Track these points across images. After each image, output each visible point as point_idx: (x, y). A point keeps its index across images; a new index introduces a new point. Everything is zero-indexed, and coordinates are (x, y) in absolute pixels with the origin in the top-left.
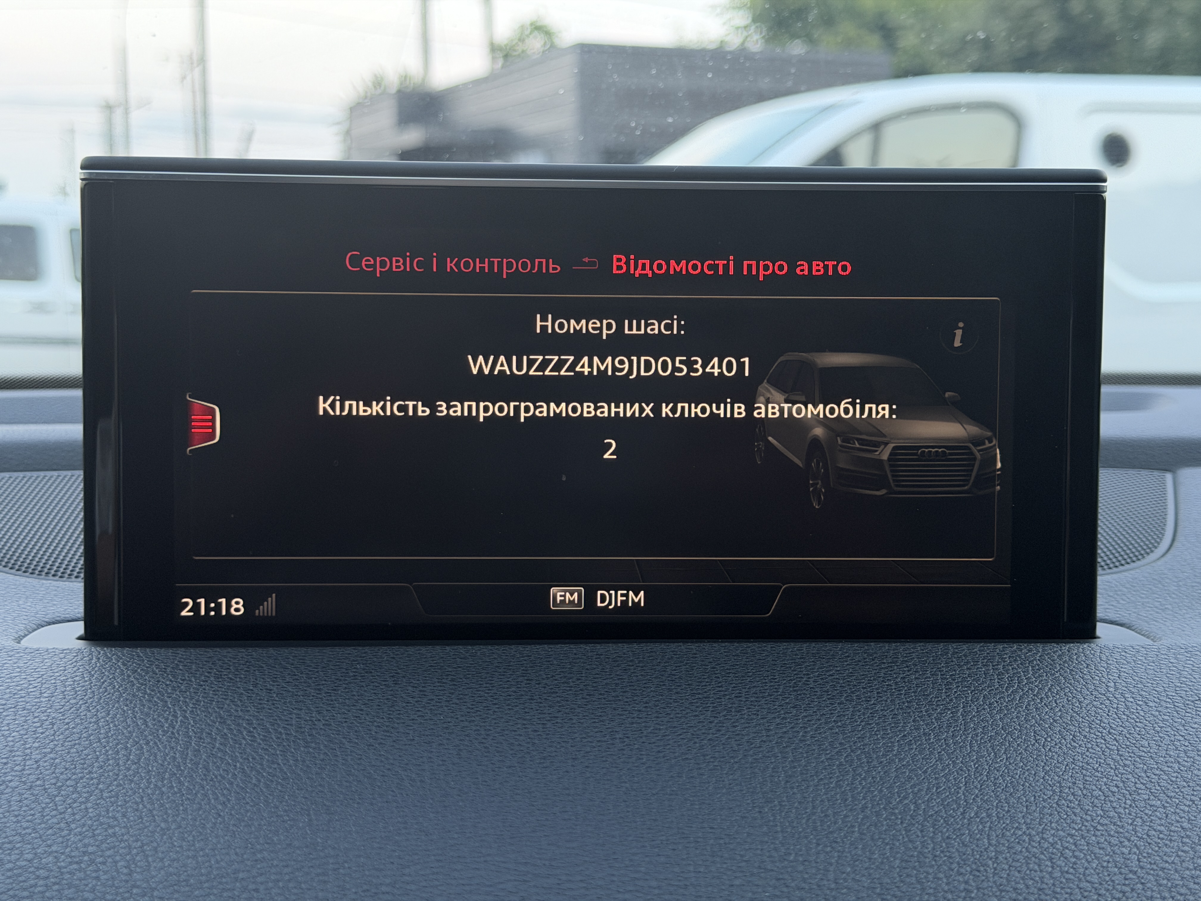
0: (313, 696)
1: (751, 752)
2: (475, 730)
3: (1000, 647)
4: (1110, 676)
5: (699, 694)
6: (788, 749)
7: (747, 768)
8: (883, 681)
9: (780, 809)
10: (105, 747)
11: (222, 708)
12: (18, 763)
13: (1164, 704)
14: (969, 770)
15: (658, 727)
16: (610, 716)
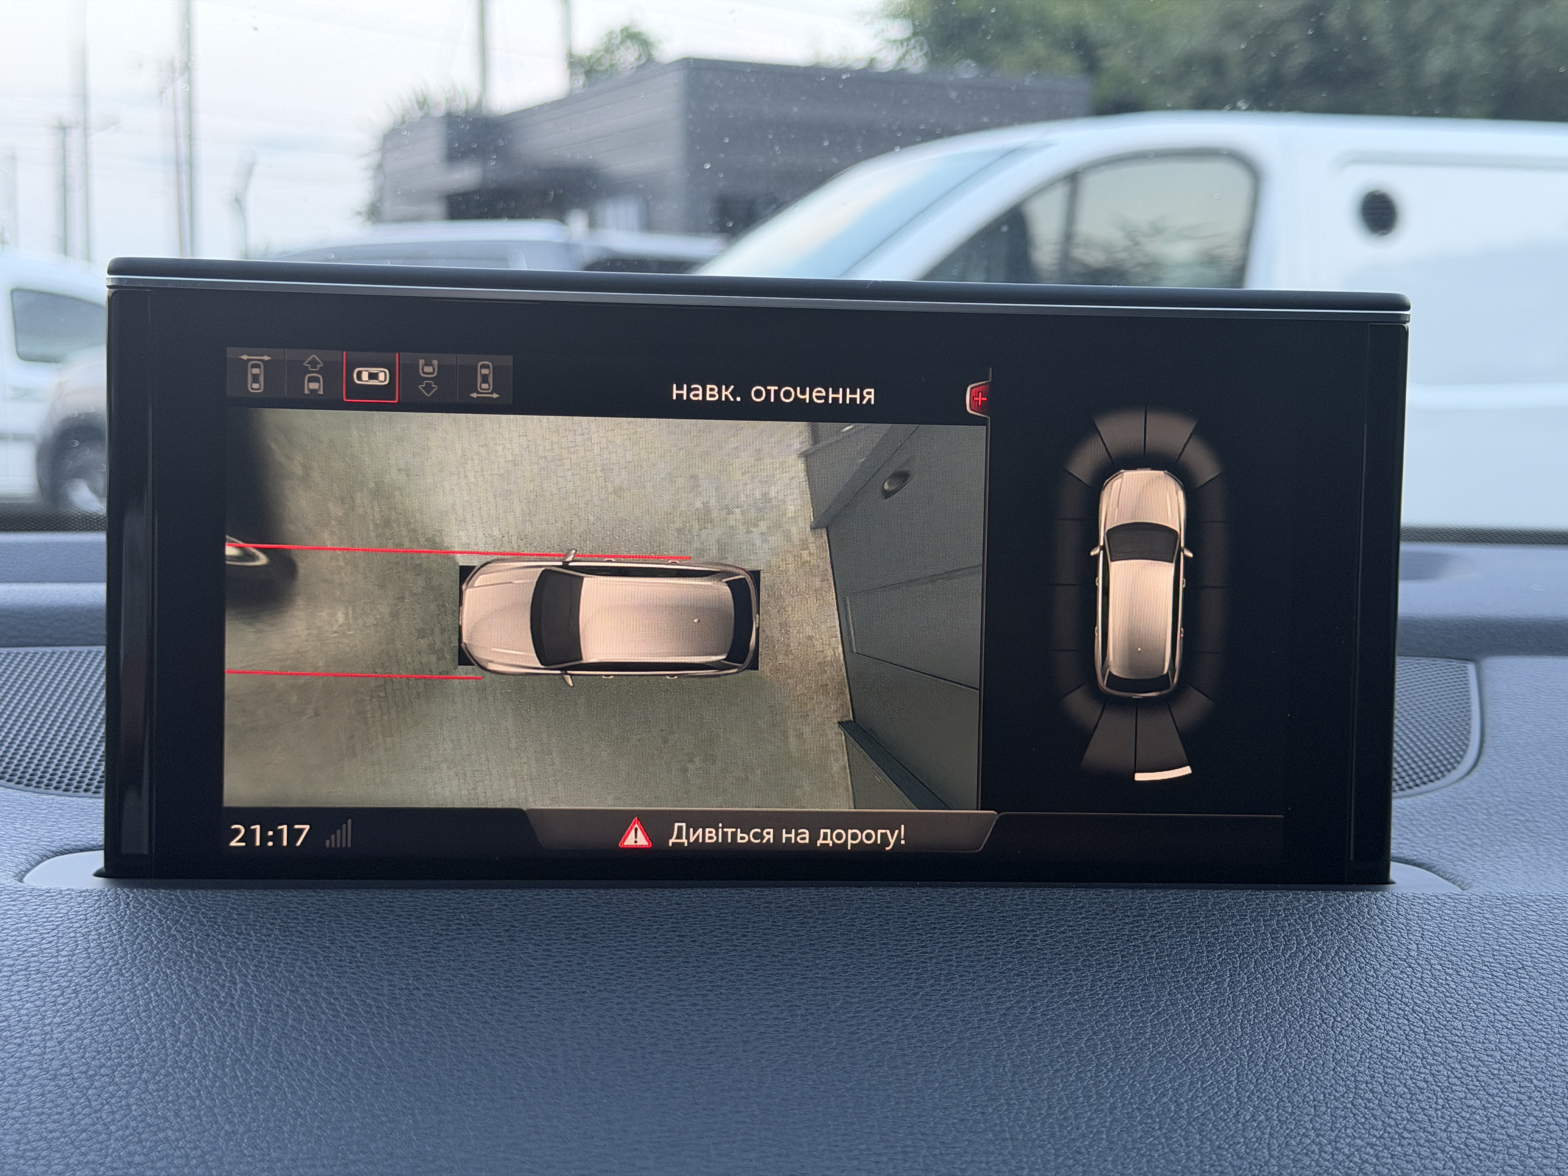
0: (408, 956)
1: (968, 1034)
2: (618, 1004)
3: (1272, 895)
4: (1410, 936)
5: (898, 956)
6: (1014, 1031)
7: (963, 1055)
8: (1128, 941)
9: (1007, 1110)
10: (146, 1023)
11: (293, 972)
12: (36, 1044)
13: (1480, 973)
14: (1241, 1060)
15: (848, 999)
16: (788, 985)
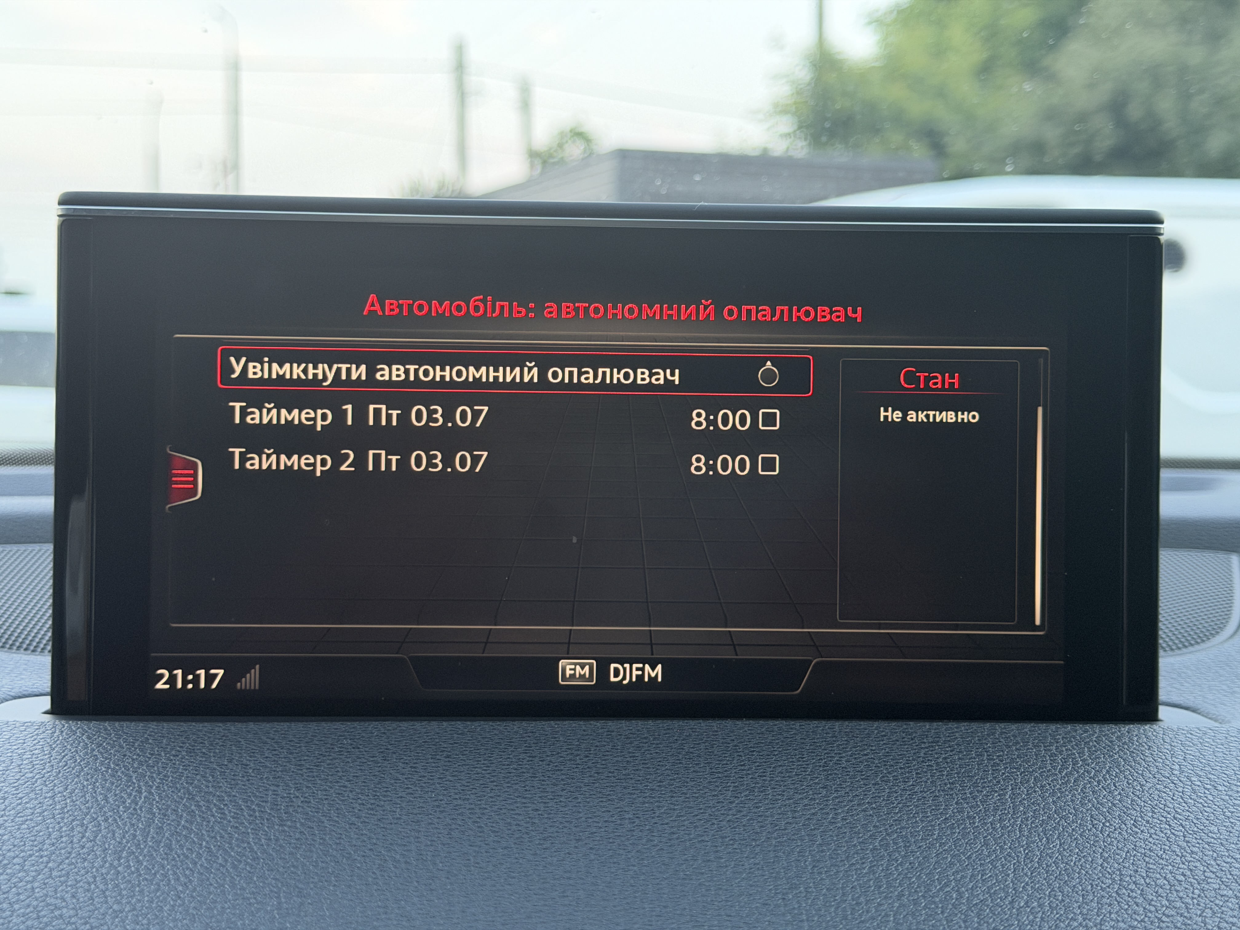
0: (293, 772)
1: (775, 834)
2: (469, 809)
3: (1053, 727)
4: (1174, 759)
5: (719, 772)
6: (816, 832)
7: (769, 851)
8: (923, 762)
9: (805, 897)
10: (59, 823)
11: (192, 783)
13: (1235, 788)
14: (1018, 856)
15: (672, 806)
16: (620, 795)
